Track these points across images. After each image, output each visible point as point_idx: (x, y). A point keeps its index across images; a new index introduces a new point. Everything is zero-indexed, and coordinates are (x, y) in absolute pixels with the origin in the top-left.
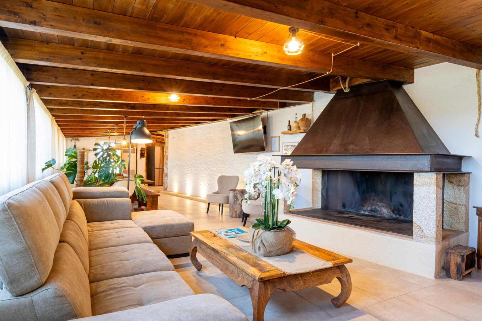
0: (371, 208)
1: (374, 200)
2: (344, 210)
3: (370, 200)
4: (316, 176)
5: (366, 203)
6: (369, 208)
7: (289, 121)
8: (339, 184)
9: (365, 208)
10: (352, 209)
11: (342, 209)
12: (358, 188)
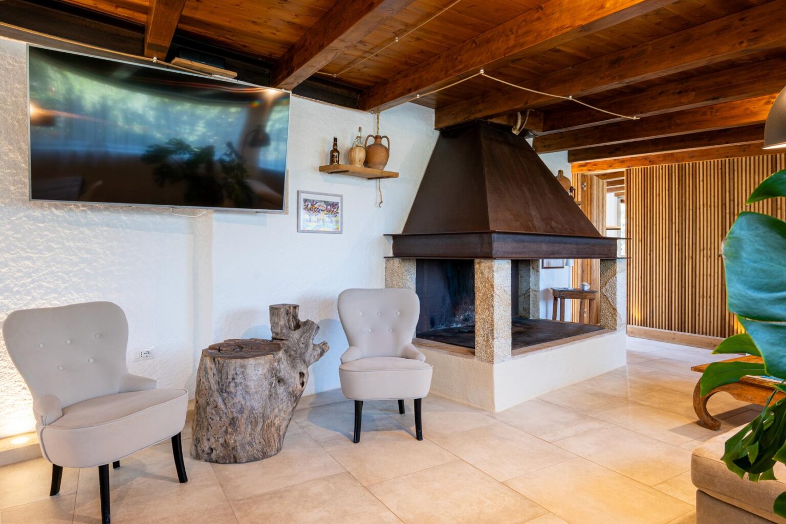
0: (465, 316)
1: (466, 303)
2: (433, 329)
3: (462, 304)
4: (405, 274)
5: (457, 310)
6: (462, 317)
7: (335, 140)
8: (425, 284)
9: (457, 319)
10: (443, 324)
11: (431, 330)
12: (449, 288)
